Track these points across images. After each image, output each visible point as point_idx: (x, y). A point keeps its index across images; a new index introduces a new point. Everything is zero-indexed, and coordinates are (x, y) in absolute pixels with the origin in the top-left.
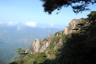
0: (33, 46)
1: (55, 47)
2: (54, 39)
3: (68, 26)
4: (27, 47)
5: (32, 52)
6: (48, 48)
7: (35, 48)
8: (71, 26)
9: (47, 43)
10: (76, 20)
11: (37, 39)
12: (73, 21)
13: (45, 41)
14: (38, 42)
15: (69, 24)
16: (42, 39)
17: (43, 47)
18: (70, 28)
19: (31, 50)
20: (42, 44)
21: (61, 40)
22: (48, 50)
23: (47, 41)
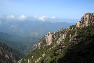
0: (46, 39)
1: (71, 39)
2: (70, 32)
3: (80, 21)
4: (39, 40)
5: (45, 44)
7: (48, 41)
8: (83, 21)
9: (64, 35)
10: (90, 14)
11: (50, 33)
12: (86, 15)
13: (62, 34)
14: (50, 35)
15: (82, 18)
16: (54, 33)
18: (83, 23)
19: (44, 43)
20: (59, 37)
21: (76, 33)
22: (64, 41)
23: (64, 33)
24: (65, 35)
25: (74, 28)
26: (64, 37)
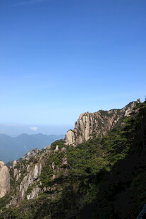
2: (50, 157)
6: (39, 180)
8: (80, 129)
9: (36, 166)
10: (90, 115)
11: (2, 163)
12: (84, 118)
13: (31, 163)
14: (4, 169)
15: (76, 123)
16: (15, 162)
17: (26, 177)
20: (24, 172)
22: (38, 183)
23: (36, 162)
24: (39, 167)
25: (59, 148)
26: (36, 171)
